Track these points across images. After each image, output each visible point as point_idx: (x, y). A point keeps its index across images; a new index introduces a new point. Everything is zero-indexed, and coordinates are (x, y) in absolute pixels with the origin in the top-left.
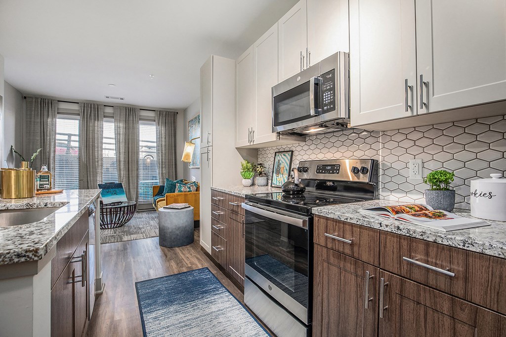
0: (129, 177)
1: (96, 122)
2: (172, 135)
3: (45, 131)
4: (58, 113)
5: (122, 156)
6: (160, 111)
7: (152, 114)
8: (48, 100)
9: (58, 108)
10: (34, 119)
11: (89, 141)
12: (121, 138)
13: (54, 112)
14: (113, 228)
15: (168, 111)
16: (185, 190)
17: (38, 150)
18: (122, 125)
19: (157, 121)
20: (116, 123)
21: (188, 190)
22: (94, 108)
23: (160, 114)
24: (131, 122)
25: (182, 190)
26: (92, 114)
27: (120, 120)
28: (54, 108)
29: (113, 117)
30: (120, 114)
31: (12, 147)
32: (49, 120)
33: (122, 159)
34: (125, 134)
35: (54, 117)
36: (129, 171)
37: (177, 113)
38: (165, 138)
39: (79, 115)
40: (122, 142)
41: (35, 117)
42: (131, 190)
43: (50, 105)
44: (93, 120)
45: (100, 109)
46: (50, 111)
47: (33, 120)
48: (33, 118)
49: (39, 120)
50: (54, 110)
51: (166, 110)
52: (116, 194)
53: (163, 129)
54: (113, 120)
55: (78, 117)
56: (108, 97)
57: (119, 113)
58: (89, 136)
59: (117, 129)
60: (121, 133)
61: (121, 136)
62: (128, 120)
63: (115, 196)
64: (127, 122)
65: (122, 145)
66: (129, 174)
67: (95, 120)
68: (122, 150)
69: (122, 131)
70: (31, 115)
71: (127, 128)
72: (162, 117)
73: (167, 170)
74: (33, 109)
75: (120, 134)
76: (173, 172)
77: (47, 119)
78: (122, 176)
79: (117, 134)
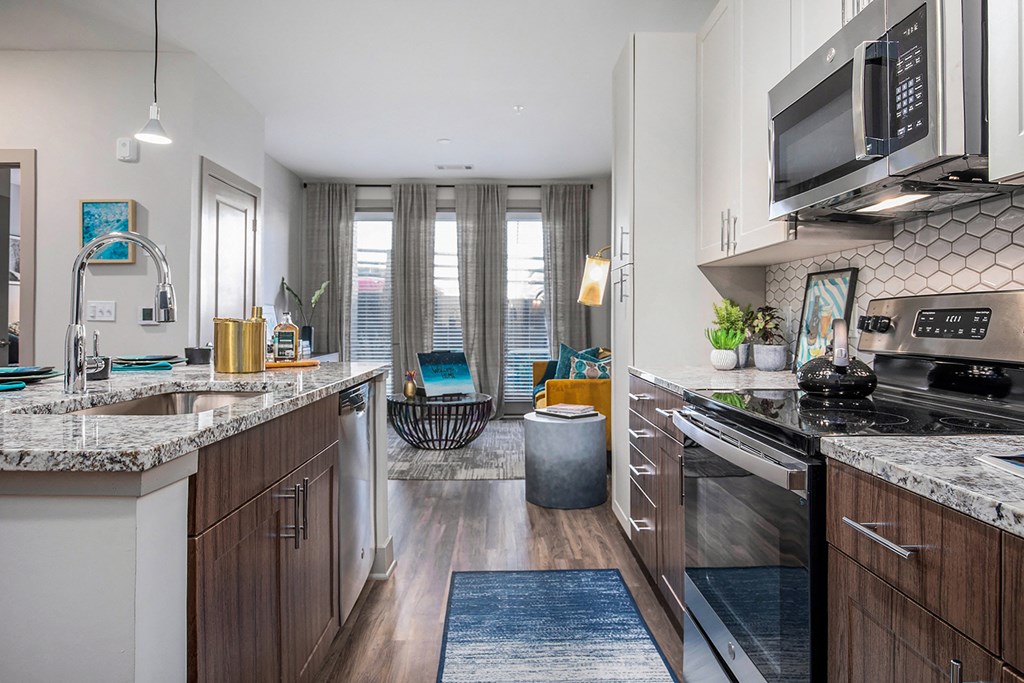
0: (484, 340)
1: (423, 222)
2: (578, 242)
3: (335, 247)
4: (357, 210)
5: (471, 293)
6: (551, 187)
7: (533, 195)
8: (341, 185)
9: (356, 201)
10: (319, 225)
11: (409, 262)
12: (470, 254)
13: (351, 209)
14: (444, 449)
15: (571, 183)
16: (592, 374)
17: (324, 285)
18: (471, 225)
19: (544, 210)
20: (460, 221)
21: (600, 373)
22: (419, 193)
23: (551, 193)
24: (489, 217)
25: (585, 372)
26: (415, 207)
27: (467, 215)
28: (351, 201)
29: (453, 209)
30: (468, 202)
31: (283, 279)
32: (342, 224)
33: (471, 301)
34: (478, 244)
35: (350, 218)
36: (484, 327)
37: (592, 186)
38: (563, 249)
39: (390, 209)
40: (472, 262)
41: (319, 220)
42: (490, 369)
43: (343, 194)
44: (416, 219)
45: (430, 193)
46: (343, 208)
47: (316, 226)
48: (317, 223)
49: (326, 227)
50: (351, 205)
51: (565, 183)
52: (451, 375)
53: (559, 227)
54: (454, 214)
55: (391, 215)
56: (441, 168)
57: (465, 199)
58: (409, 253)
59: (462, 232)
60: (470, 242)
61: (470, 249)
62: (484, 214)
63: (449, 380)
64: (480, 217)
65: (471, 270)
66: (484, 334)
67: (420, 218)
68: (472, 282)
69: (471, 238)
70: (314, 217)
71: (481, 232)
72: (557, 199)
73: (568, 326)
74: (317, 205)
75: (466, 245)
76: (580, 331)
77: (339, 223)
78: (471, 337)
79: (463, 245)
